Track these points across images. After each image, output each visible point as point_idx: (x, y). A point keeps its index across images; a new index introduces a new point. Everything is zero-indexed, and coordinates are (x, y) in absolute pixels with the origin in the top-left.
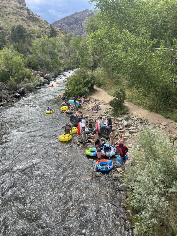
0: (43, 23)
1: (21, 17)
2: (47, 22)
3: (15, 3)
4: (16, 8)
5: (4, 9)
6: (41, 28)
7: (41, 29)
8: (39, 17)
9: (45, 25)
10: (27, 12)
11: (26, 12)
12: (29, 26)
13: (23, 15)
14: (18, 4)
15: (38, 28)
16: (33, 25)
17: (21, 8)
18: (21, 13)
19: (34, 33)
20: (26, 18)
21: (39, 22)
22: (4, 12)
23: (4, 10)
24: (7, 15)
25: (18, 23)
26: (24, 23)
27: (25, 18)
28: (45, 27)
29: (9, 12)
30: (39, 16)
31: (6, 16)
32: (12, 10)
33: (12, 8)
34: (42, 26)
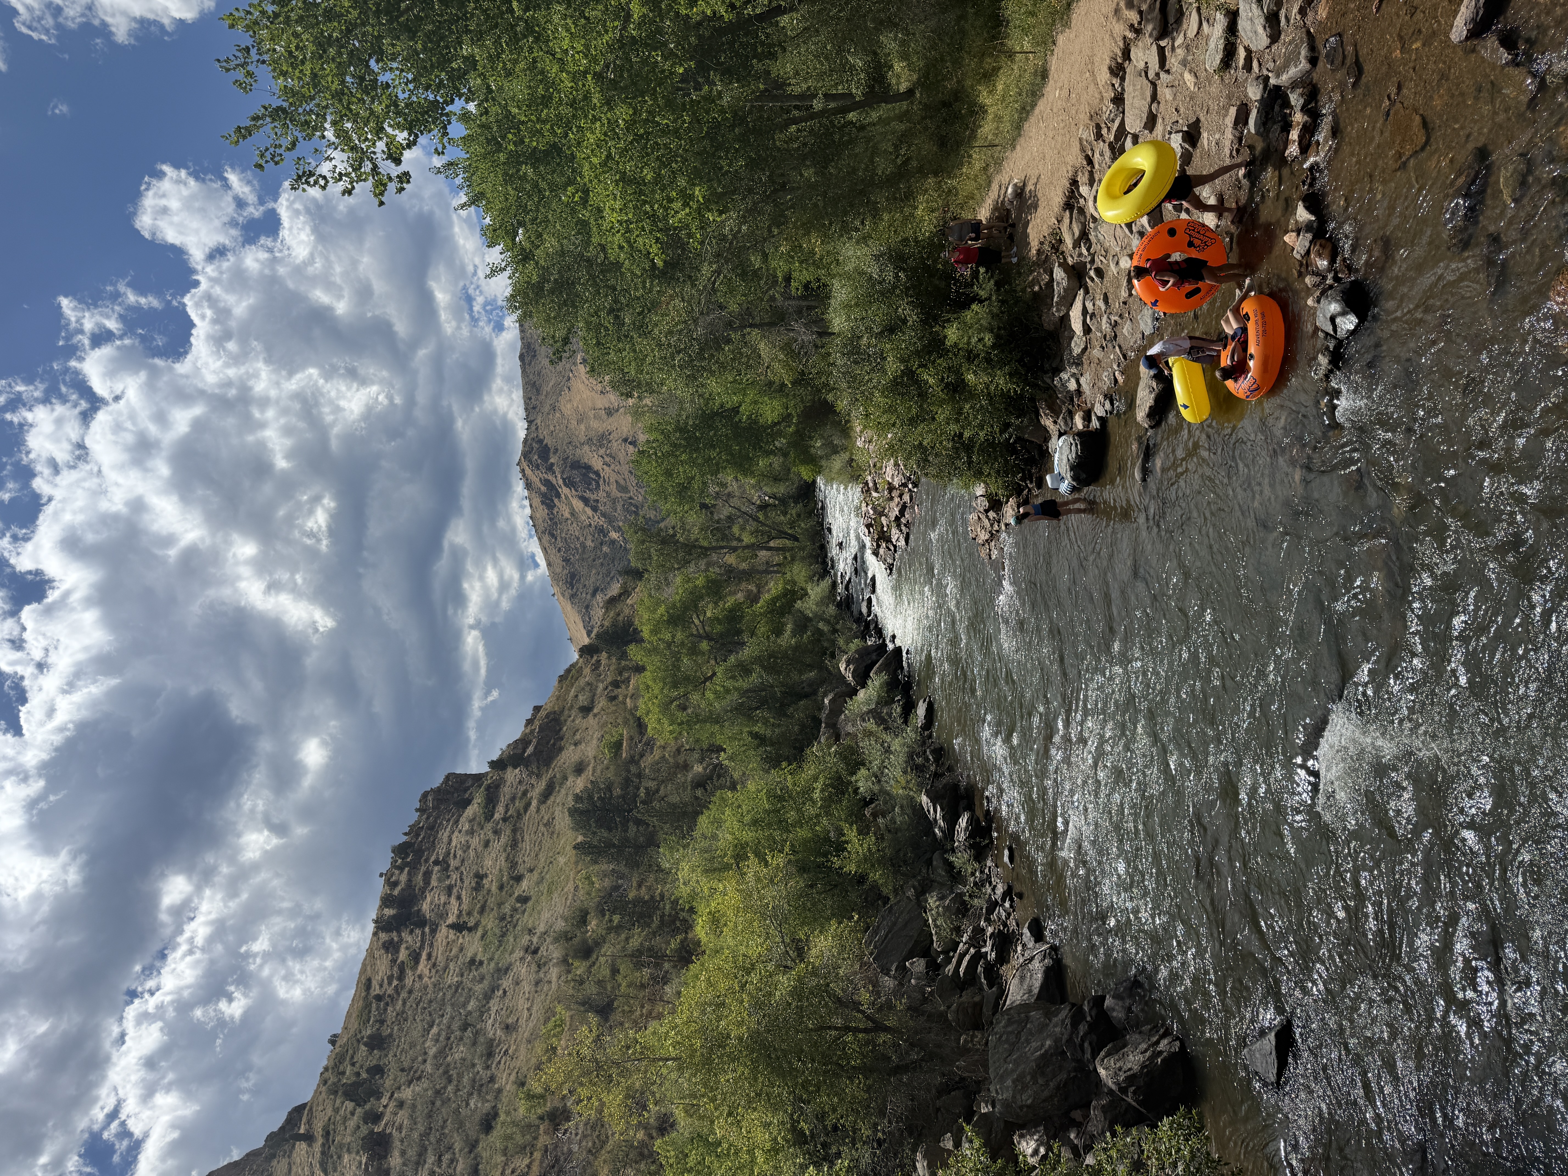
0: (572, 693)
1: (534, 803)
2: (568, 671)
3: (467, 827)
4: (489, 826)
5: (489, 891)
6: (592, 701)
7: (601, 703)
8: (543, 713)
9: (582, 682)
10: (509, 769)
11: (512, 775)
12: (579, 769)
13: (525, 793)
14: (470, 811)
15: (591, 721)
16: (576, 744)
17: (491, 801)
18: (513, 799)
19: (618, 745)
20: (539, 776)
21: (566, 712)
22: (501, 888)
23: (494, 888)
24: (518, 879)
25: (563, 821)
26: (563, 791)
27: (542, 785)
28: (588, 684)
29: (502, 862)
30: (537, 709)
31: (525, 884)
32: (497, 845)
33: (487, 844)
34: (583, 700)
